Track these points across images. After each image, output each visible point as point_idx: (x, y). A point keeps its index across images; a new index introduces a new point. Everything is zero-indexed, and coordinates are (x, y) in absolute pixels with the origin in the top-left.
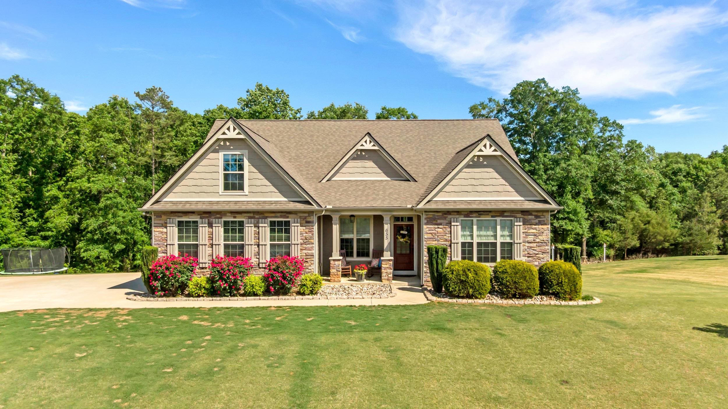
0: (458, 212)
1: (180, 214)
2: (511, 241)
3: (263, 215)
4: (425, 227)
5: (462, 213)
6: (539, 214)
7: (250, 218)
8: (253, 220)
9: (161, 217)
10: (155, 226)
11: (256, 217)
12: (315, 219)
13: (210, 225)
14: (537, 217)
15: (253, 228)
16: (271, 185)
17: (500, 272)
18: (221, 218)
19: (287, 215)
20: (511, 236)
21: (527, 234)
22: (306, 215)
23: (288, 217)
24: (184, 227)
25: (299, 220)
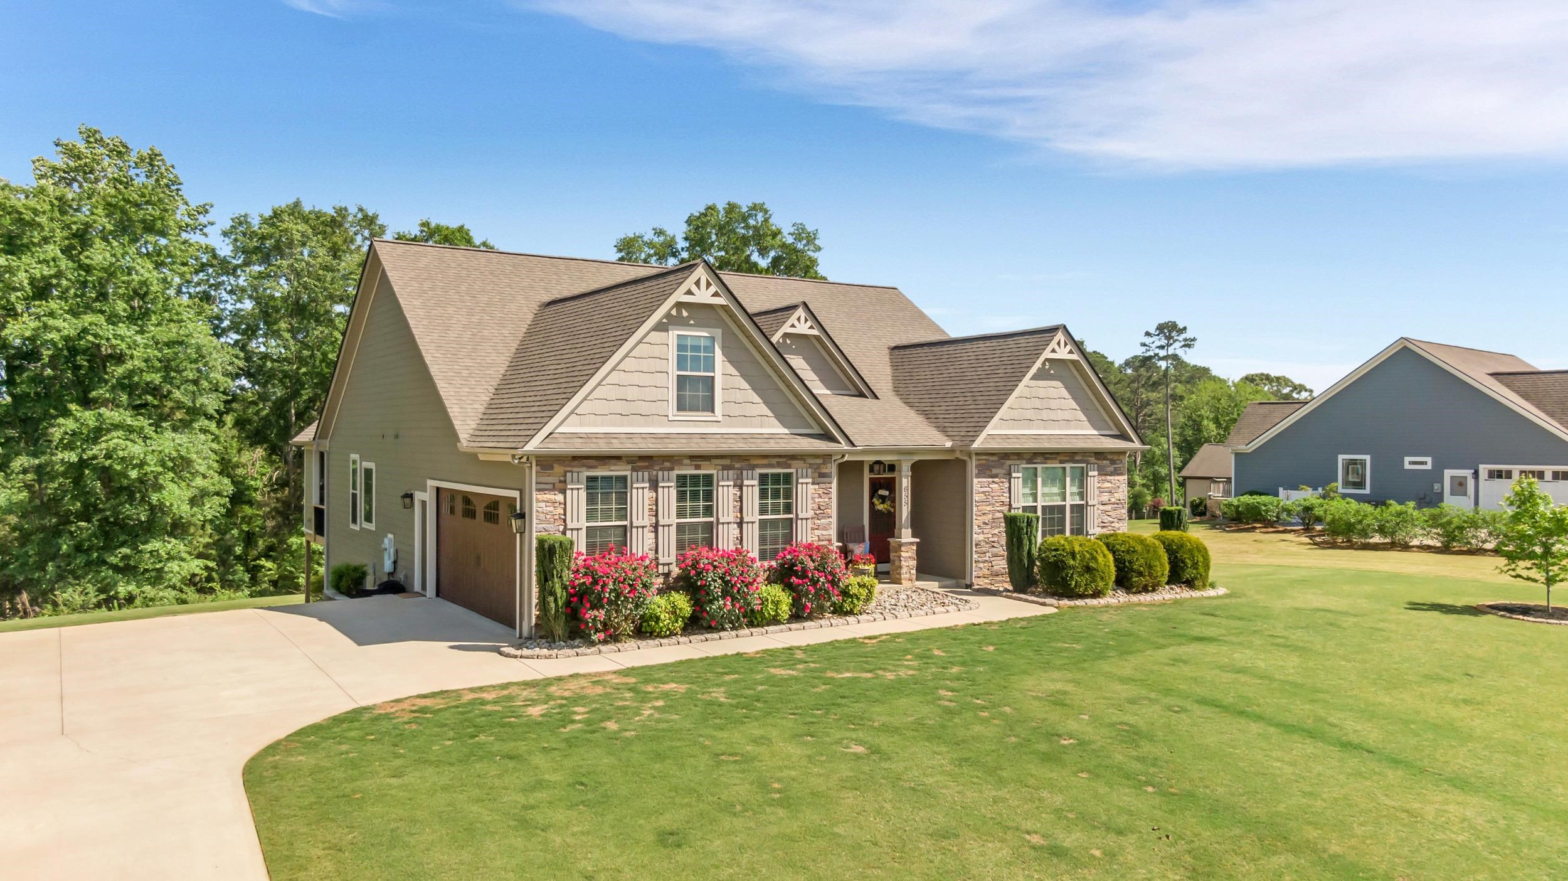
0: (1018, 455)
1: (592, 462)
2: (1082, 502)
3: (746, 463)
4: (975, 481)
5: (1025, 455)
6: (1115, 457)
7: (725, 468)
8: (731, 472)
9: (552, 468)
10: (538, 490)
11: (737, 465)
12: (833, 469)
13: (654, 486)
14: (1113, 462)
15: (731, 488)
16: (761, 401)
17: (1123, 552)
18: (672, 469)
19: (789, 462)
20: (1082, 495)
21: (1102, 491)
22: (819, 461)
23: (789, 467)
24: (600, 491)
25: (810, 471)
